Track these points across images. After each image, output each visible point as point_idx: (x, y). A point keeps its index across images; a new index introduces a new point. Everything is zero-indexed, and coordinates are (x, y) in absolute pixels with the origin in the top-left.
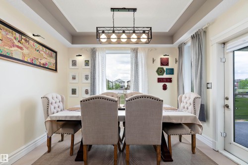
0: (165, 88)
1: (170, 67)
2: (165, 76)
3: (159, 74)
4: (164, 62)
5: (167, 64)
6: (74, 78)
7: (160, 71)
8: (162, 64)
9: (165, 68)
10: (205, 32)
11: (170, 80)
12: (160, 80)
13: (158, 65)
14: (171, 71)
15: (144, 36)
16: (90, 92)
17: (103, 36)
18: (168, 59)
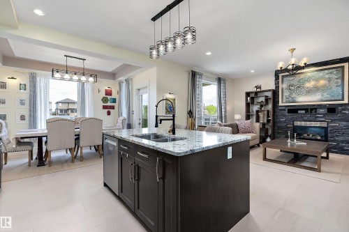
0: (109, 113)
1: (113, 97)
2: (109, 104)
3: (104, 102)
4: (108, 93)
5: (111, 94)
7: (105, 100)
8: (106, 94)
9: (109, 97)
10: (132, 80)
11: (113, 108)
12: (105, 107)
13: (103, 94)
14: (114, 101)
15: (91, 79)
16: (27, 118)
17: (57, 75)
18: (111, 91)
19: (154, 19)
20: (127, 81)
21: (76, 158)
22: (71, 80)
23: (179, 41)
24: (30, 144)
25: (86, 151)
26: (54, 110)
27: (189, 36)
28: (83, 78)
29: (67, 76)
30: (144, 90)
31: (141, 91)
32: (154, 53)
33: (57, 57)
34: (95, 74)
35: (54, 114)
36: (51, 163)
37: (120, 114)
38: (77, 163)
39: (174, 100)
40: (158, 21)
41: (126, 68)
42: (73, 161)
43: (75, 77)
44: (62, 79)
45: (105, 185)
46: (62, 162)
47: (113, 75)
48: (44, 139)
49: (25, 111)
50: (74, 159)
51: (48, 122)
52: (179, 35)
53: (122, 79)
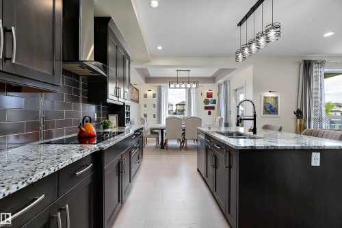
0: (210, 113)
1: (213, 98)
2: (210, 105)
3: (205, 104)
4: (209, 95)
5: (211, 97)
6: (145, 106)
7: (206, 102)
8: (207, 97)
9: (210, 99)
10: (229, 82)
11: (213, 108)
12: (206, 108)
13: (205, 97)
14: (214, 102)
15: (194, 86)
16: (156, 116)
17: (172, 86)
18: (212, 93)
19: (240, 24)
20: (225, 83)
21: (183, 148)
22: (180, 87)
23: (262, 41)
24: (157, 133)
25: (190, 143)
26: (174, 111)
27: (272, 34)
28: (189, 86)
29: (178, 86)
30: (241, 91)
31: (238, 92)
32: (240, 56)
33: (172, 73)
34: (197, 80)
35: (175, 114)
36: (167, 149)
37: (219, 114)
38: (183, 151)
39: (276, 98)
40: (244, 25)
41: (222, 72)
42: (181, 150)
43: (183, 86)
44: (175, 87)
45: (198, 170)
46: (174, 149)
47: (213, 79)
48: (165, 131)
49: (155, 112)
50: (181, 148)
51: (167, 119)
52: (262, 34)
53: (221, 81)
